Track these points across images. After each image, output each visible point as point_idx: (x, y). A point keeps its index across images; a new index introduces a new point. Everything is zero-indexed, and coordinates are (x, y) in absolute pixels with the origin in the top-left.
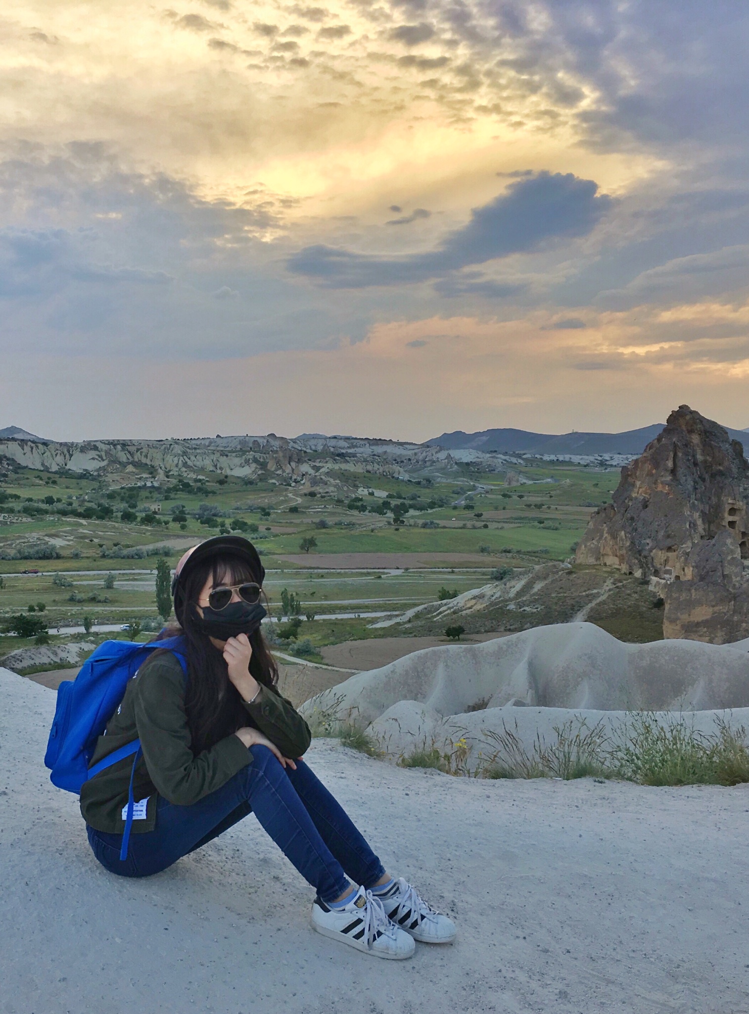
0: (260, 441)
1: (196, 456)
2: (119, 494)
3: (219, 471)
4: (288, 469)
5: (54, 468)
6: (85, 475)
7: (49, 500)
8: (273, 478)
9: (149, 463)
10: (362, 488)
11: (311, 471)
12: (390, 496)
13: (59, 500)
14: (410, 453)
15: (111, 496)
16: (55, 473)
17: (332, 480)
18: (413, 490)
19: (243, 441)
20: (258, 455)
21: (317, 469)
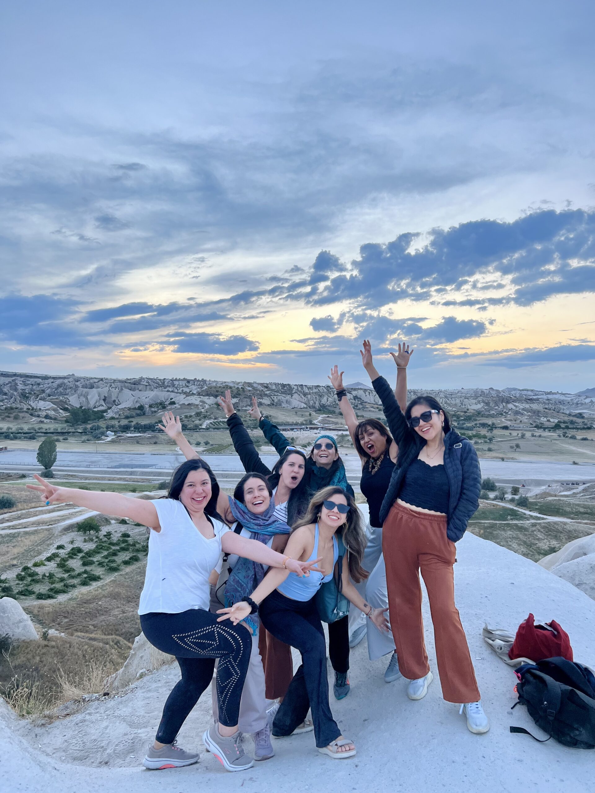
0: (485, 391)
1: (451, 399)
3: (464, 406)
4: (501, 407)
8: (493, 411)
10: (543, 418)
11: (514, 408)
12: (559, 422)
14: (569, 399)
18: (572, 419)
19: (476, 392)
20: (484, 399)
21: (517, 406)
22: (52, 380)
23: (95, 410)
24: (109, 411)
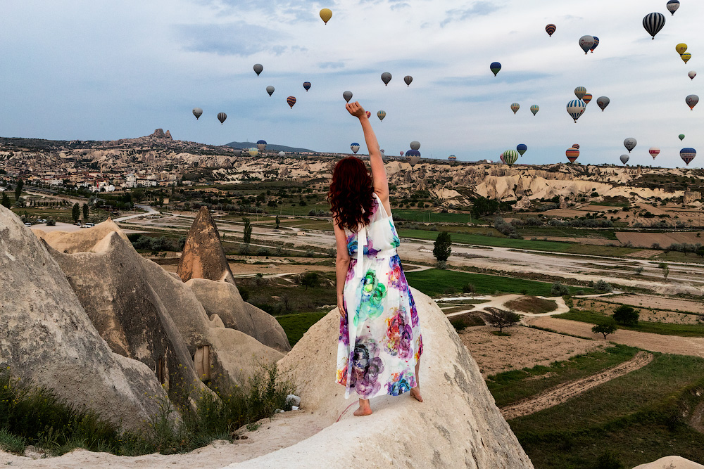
22: (461, 167)
23: (503, 200)
24: (518, 202)
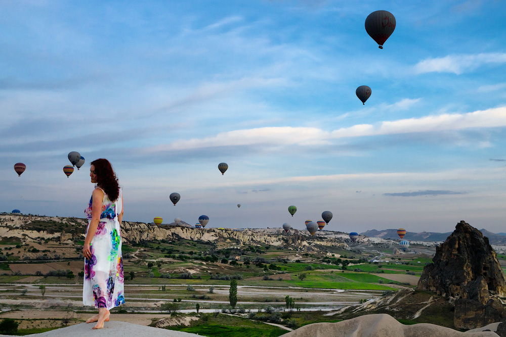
1: (257, 236)
2: (222, 251)
3: (267, 243)
4: (297, 243)
5: (196, 239)
6: (209, 243)
7: (191, 253)
8: (290, 247)
9: (237, 238)
10: (329, 253)
11: (307, 245)
12: (341, 257)
13: (195, 253)
15: (219, 252)
16: (196, 241)
17: (316, 249)
18: (351, 254)
21: (310, 243)
